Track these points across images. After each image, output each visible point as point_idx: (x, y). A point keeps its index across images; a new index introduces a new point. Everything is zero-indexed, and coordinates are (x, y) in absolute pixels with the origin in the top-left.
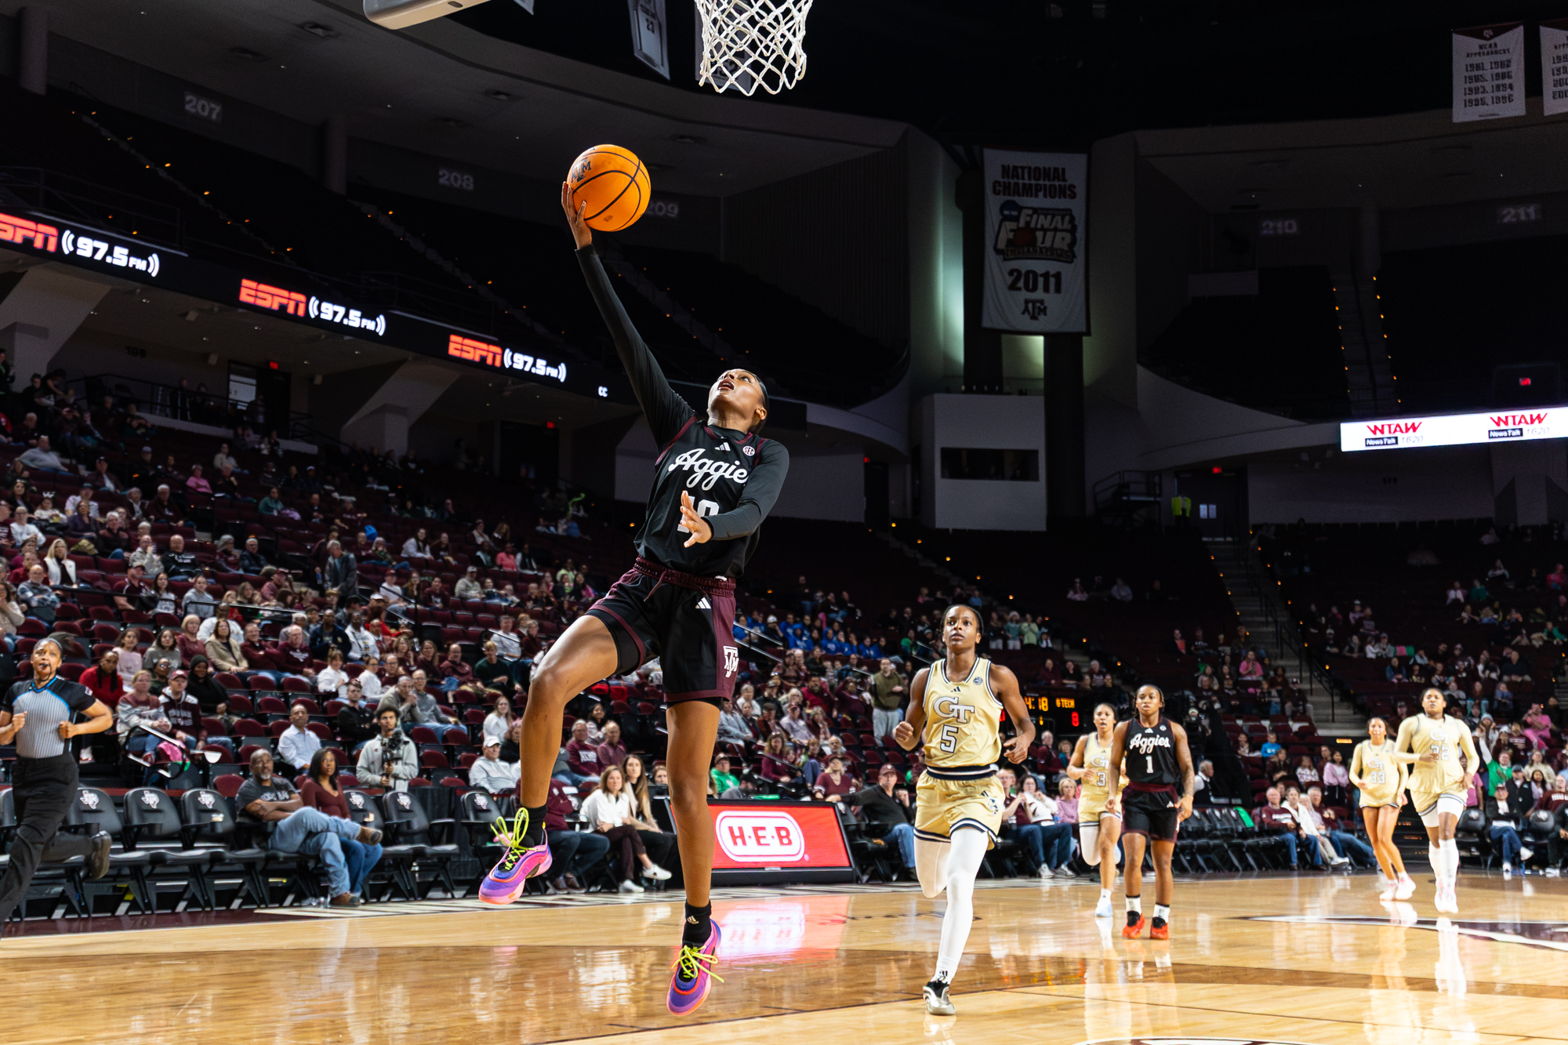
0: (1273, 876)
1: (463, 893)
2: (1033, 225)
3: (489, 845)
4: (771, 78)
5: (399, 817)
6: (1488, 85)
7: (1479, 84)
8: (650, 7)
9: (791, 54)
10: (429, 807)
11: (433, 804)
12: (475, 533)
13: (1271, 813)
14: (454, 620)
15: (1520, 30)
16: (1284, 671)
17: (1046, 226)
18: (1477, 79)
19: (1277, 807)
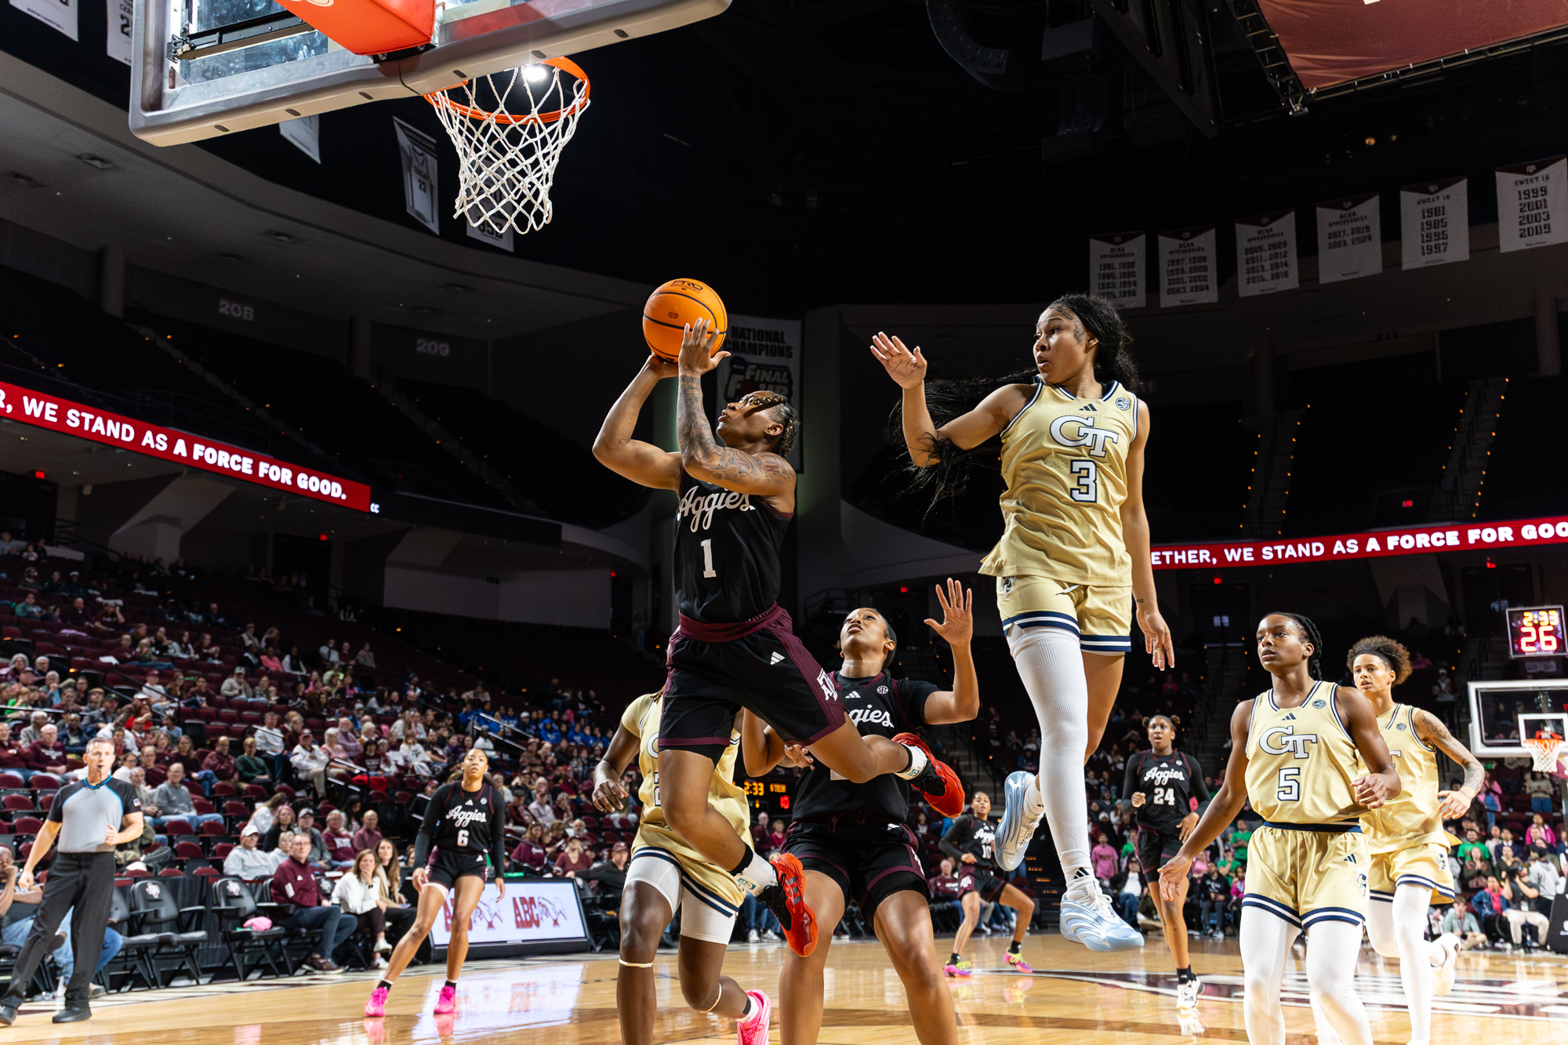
0: (946, 937)
1: (208, 980)
2: (757, 379)
3: (239, 930)
4: (521, 220)
5: (147, 907)
6: (1117, 281)
7: (1111, 280)
8: (423, 169)
9: (539, 200)
10: (180, 898)
11: (184, 894)
12: (245, 636)
13: (944, 881)
14: (218, 717)
15: (1143, 237)
16: (958, 761)
17: (768, 379)
18: (1109, 276)
19: (949, 877)
